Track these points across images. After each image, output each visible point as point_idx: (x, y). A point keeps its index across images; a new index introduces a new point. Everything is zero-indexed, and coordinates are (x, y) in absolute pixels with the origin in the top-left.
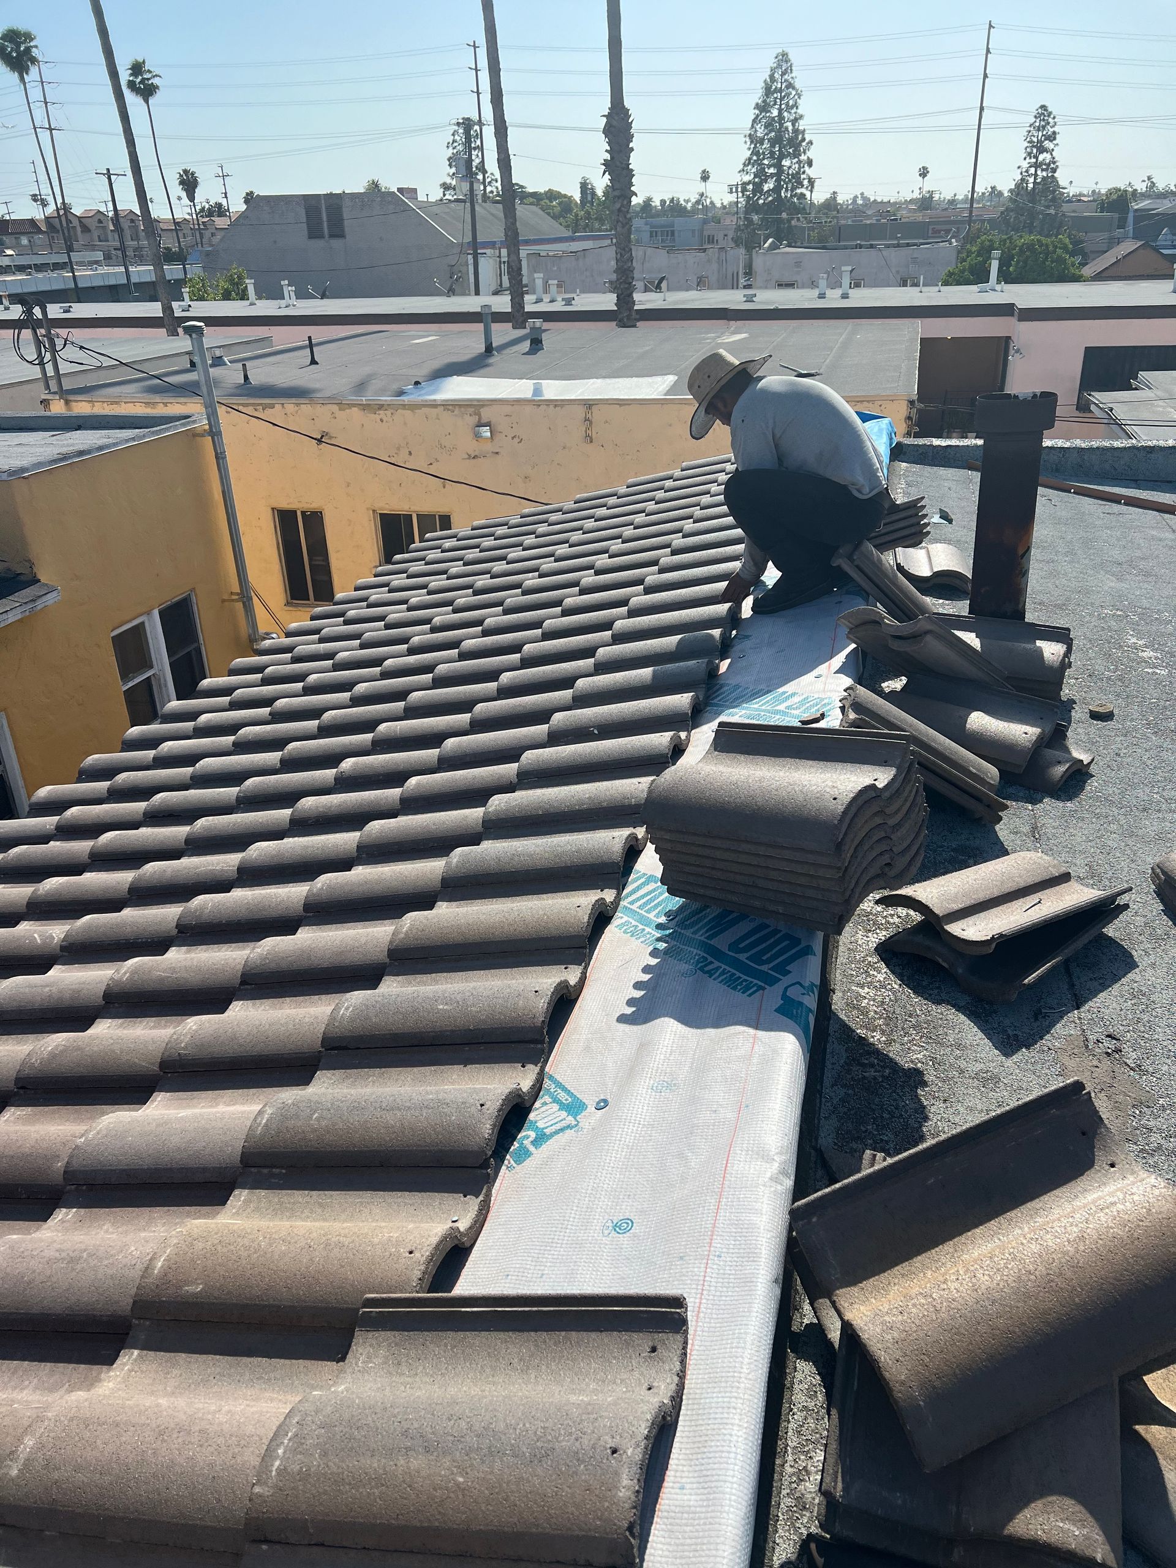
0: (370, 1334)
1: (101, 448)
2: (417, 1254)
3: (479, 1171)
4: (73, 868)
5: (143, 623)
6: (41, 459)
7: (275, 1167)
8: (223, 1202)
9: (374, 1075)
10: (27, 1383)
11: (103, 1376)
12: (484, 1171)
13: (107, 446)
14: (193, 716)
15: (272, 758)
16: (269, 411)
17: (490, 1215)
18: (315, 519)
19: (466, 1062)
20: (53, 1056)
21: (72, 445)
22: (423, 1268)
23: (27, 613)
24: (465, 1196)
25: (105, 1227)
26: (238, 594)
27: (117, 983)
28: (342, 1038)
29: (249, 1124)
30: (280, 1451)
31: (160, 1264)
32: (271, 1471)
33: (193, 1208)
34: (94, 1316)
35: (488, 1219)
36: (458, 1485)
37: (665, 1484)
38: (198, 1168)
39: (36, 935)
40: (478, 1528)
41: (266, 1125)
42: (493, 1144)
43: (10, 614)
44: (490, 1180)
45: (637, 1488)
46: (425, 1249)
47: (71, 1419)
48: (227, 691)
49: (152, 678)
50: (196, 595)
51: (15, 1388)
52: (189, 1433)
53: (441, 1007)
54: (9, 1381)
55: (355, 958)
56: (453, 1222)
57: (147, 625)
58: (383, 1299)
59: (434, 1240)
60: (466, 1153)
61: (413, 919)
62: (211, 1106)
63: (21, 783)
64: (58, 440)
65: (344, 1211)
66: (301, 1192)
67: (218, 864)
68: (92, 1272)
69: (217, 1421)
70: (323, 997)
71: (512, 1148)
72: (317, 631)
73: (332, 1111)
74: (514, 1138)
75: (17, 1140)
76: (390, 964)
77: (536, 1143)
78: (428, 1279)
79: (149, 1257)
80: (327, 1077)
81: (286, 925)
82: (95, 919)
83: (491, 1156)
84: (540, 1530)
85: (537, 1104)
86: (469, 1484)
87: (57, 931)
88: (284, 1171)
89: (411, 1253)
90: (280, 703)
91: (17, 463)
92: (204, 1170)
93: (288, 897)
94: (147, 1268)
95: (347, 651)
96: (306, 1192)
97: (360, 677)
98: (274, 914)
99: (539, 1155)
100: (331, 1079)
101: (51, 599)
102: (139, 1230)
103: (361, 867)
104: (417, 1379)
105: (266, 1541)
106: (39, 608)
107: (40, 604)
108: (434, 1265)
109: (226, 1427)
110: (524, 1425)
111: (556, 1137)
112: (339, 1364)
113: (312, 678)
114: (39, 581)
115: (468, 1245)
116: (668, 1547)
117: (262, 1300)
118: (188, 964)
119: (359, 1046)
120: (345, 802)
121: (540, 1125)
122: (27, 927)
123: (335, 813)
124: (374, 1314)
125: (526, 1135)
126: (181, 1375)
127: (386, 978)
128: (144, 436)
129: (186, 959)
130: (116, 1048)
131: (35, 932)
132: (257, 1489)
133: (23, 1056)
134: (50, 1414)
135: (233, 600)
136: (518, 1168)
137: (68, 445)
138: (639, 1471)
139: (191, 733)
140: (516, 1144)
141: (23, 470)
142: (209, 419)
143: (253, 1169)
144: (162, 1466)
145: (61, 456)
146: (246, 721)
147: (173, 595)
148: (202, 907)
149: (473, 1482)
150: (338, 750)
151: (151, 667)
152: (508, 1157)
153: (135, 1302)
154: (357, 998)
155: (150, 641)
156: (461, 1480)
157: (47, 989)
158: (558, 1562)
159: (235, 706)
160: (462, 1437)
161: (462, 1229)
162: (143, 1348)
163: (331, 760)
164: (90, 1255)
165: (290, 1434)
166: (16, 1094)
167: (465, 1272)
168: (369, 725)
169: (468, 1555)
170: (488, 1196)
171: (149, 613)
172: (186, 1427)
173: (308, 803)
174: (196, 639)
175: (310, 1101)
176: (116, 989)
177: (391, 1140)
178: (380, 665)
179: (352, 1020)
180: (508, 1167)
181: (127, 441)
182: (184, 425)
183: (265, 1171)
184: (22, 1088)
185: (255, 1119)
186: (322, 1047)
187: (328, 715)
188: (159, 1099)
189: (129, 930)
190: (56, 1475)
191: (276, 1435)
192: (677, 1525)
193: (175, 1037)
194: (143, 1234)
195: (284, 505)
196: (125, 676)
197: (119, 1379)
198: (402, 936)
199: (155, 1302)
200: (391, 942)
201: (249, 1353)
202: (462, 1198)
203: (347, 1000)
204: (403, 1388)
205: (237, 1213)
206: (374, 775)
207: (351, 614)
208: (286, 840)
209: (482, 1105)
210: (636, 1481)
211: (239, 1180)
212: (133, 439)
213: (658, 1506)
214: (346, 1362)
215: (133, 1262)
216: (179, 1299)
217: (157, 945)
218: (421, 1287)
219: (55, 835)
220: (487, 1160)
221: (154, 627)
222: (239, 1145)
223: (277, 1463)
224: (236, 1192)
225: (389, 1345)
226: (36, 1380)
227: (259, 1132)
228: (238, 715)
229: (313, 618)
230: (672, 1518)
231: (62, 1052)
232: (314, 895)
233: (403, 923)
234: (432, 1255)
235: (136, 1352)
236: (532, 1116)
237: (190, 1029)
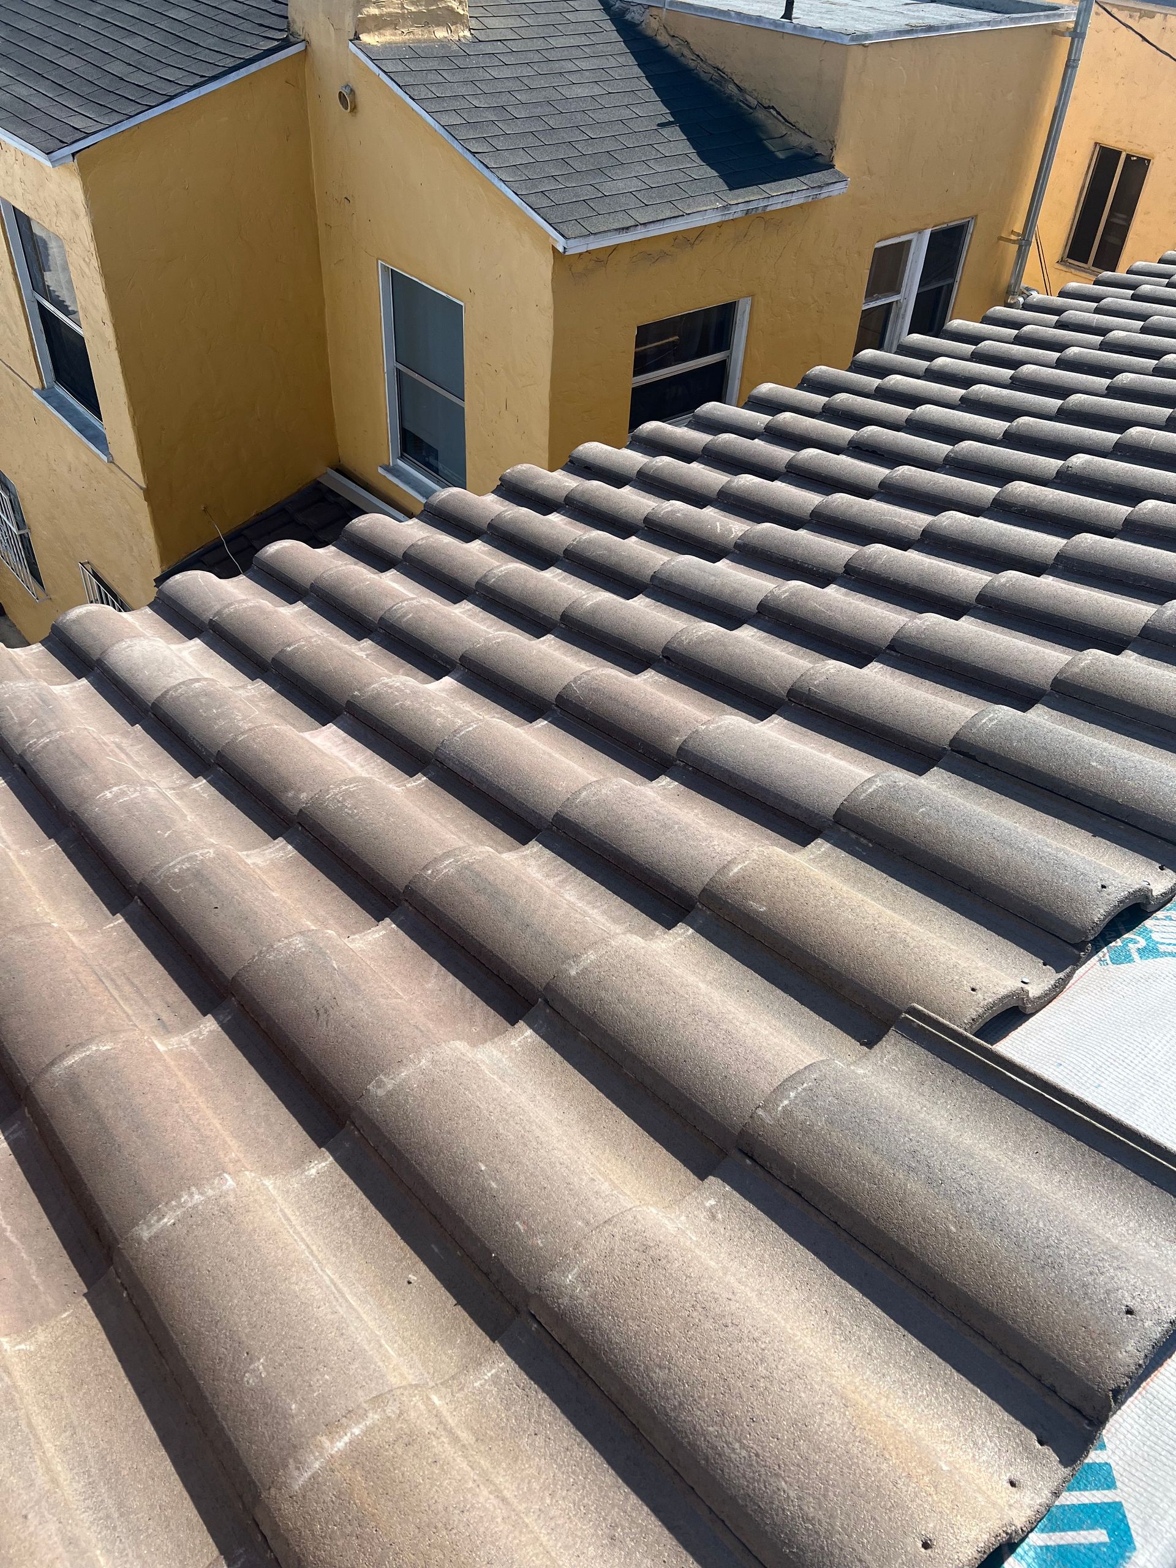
0: (904, 1041)
1: (951, 27)
2: (979, 995)
3: (1071, 949)
4: (768, 473)
5: (909, 242)
6: (890, 28)
7: (865, 837)
8: (804, 843)
9: (991, 798)
10: (599, 904)
11: (657, 933)
12: (1076, 952)
13: (958, 26)
14: (930, 355)
15: (998, 426)
16: (1146, 21)
17: (1062, 996)
18: (1138, 167)
19: (1097, 832)
20: (701, 641)
21: (923, 18)
22: (981, 1011)
23: (810, 199)
24: (1045, 964)
25: (696, 811)
26: (1018, 235)
27: (776, 598)
28: (972, 746)
29: (854, 785)
30: (792, 1094)
31: (736, 870)
32: (778, 1106)
33: (774, 834)
34: (667, 881)
35: (1058, 998)
36: (948, 1231)
37: (1161, 1369)
38: (792, 801)
39: (718, 524)
40: (953, 1281)
41: (871, 795)
42: (1099, 930)
43: (795, 197)
44: (1078, 963)
45: (1141, 1362)
46: (989, 994)
47: (628, 957)
48: (974, 339)
49: (894, 305)
50: (975, 224)
51: (590, 903)
52: (717, 1026)
53: (1094, 764)
54: (587, 895)
55: (1015, 672)
56: (1023, 982)
57: (913, 244)
58: (930, 1017)
59: (1002, 991)
60: (1065, 925)
61: (1094, 657)
62: (820, 751)
63: (738, 374)
64: (909, 10)
65: (915, 912)
66: (879, 873)
67: (905, 518)
68: (678, 845)
69: (743, 1032)
70: (964, 695)
71: (1113, 944)
72: (1097, 299)
73: (941, 813)
74: (1119, 936)
75: (651, 702)
76: (1049, 695)
77: (1143, 952)
78: (980, 1023)
79: (729, 858)
80: (943, 778)
81: (953, 607)
82: (773, 528)
83: (1090, 942)
84: (1016, 1326)
85: (1160, 914)
86: (960, 1238)
87: (735, 528)
88: (871, 845)
89: (973, 990)
90: (1027, 369)
91: (862, 27)
92: (797, 806)
93: (965, 580)
94: (724, 867)
95: (1124, 331)
96: (885, 875)
97: (1129, 366)
98: (944, 592)
99: (1140, 966)
100: (946, 781)
101: (837, 189)
102: (723, 828)
103: (1051, 578)
104: (936, 1108)
105: (751, 1158)
106: (822, 196)
107: (825, 192)
108: (992, 1013)
109: (749, 1041)
110: (1037, 1223)
111: (1169, 958)
112: (862, 1047)
113: (1073, 351)
114: (833, 166)
115: (1028, 1011)
116: (1141, 1429)
117: (814, 951)
118: (846, 607)
119: (989, 763)
120: (1061, 501)
121: (1156, 937)
122: (712, 513)
123: (1044, 509)
124: (915, 1026)
125: (1133, 940)
126: (721, 972)
127: (1039, 705)
128: (1001, 22)
129: (844, 602)
130: (755, 658)
131: (719, 520)
132: (760, 1112)
133: (675, 631)
134: (613, 943)
135: (1010, 241)
136: (1112, 967)
137: (918, 18)
138: (1150, 1348)
139: (921, 374)
140: (1119, 942)
141: (867, 36)
142: (1078, 15)
143: (842, 829)
144: (687, 1039)
145: (909, 28)
146: (983, 377)
147: (949, 218)
148: (877, 556)
149: (964, 1239)
150: (1072, 441)
151: (898, 292)
152: (1105, 950)
153: (704, 890)
154: (1004, 713)
155: (909, 264)
156: (953, 1229)
157: (713, 578)
158: (1020, 1365)
159: (976, 357)
160: (969, 1192)
161: (1031, 995)
162: (697, 930)
163: (1062, 449)
164: (680, 829)
165: (805, 1085)
166: (660, 660)
167: (1014, 1034)
168: (1119, 424)
169: (932, 1295)
170: (1069, 976)
171: (920, 231)
172: (715, 1020)
173: (1020, 488)
174: (953, 275)
175: (921, 793)
176: (771, 604)
177: (990, 872)
178: (1158, 359)
179: (992, 734)
180: (1100, 960)
181: (981, 24)
182: (1047, 17)
183: (854, 836)
184: (667, 657)
185: (863, 784)
186: (950, 746)
187: (1076, 399)
188: (776, 721)
189: (800, 551)
190: (603, 994)
191: (792, 1078)
192: (1159, 1415)
193: (812, 671)
194: (725, 834)
195: (1111, 142)
196: (870, 295)
197: (671, 944)
198: (1077, 670)
199: (721, 898)
200: (1061, 672)
201: (785, 989)
202: (1041, 965)
203: (994, 711)
204: (918, 1107)
205: (814, 860)
206: (1104, 482)
207: (1145, 289)
208: (981, 519)
209: (1103, 887)
210: (1142, 1354)
211: (826, 832)
212: (988, 23)
213: (1144, 1384)
214: (872, 1051)
215: (714, 855)
216: (742, 908)
217: (821, 576)
218: (971, 1027)
219: (763, 434)
220: (1085, 943)
221: (918, 249)
222: (837, 802)
223: (786, 1102)
224: (819, 841)
225: (919, 1062)
226: (606, 906)
227: (862, 798)
228: (977, 370)
229: (1096, 283)
230: (1155, 1404)
231: (708, 641)
232: (993, 587)
233: (1083, 657)
234: (994, 1004)
235: (691, 931)
236: (1148, 923)
237: (828, 670)
